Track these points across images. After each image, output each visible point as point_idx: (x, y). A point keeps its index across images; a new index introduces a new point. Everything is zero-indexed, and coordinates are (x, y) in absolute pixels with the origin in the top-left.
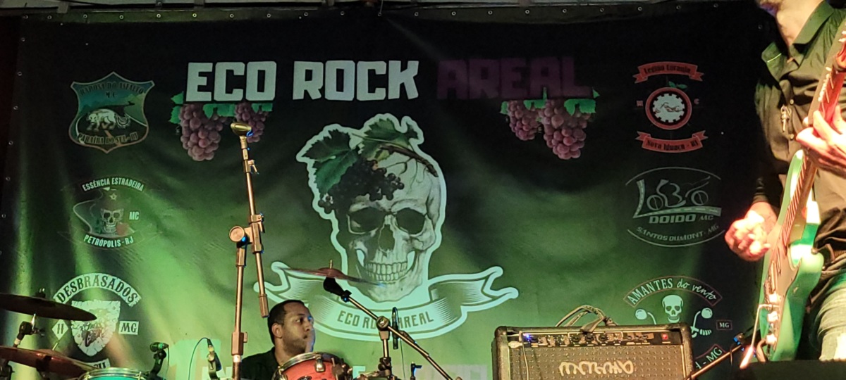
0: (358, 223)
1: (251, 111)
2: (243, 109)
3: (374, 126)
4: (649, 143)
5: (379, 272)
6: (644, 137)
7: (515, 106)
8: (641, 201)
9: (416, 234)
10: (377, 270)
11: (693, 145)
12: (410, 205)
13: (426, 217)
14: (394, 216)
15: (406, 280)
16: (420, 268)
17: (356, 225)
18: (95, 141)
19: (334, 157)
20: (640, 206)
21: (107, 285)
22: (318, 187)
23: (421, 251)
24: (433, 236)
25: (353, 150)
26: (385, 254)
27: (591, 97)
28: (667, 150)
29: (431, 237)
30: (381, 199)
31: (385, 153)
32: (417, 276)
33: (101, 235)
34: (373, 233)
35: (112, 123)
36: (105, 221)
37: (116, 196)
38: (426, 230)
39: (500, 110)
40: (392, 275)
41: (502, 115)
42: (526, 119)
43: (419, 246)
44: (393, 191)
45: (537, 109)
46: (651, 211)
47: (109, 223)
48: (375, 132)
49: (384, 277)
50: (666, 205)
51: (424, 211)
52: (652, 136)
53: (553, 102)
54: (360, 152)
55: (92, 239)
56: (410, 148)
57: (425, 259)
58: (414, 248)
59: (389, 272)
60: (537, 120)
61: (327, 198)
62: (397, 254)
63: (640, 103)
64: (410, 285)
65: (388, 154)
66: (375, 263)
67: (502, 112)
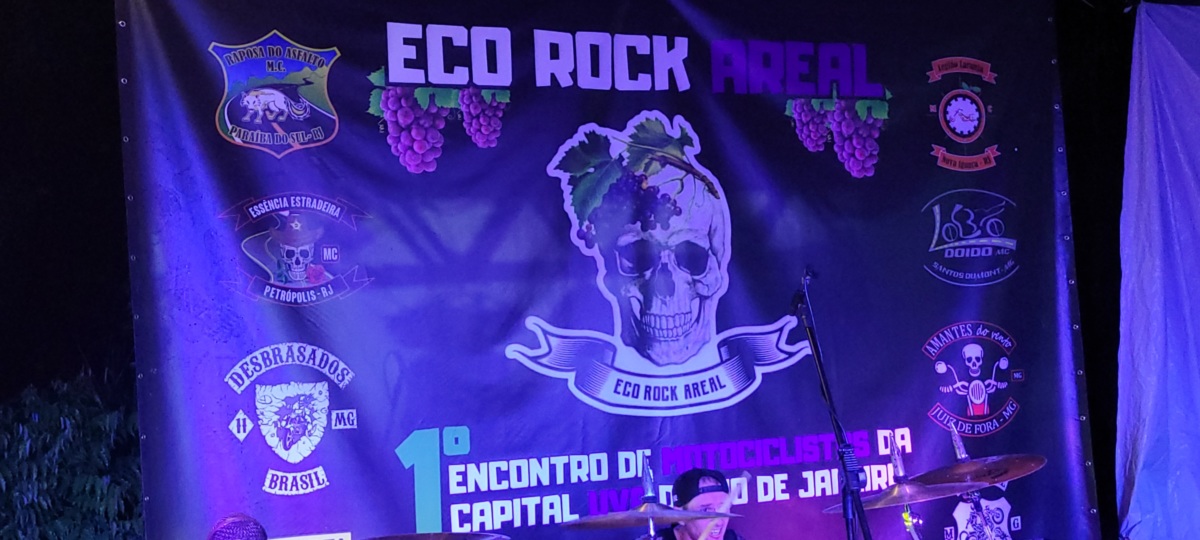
0: (628, 260)
1: (482, 101)
2: (471, 97)
3: (641, 127)
4: (944, 159)
5: (658, 326)
6: (939, 151)
7: (802, 105)
8: (937, 231)
9: (699, 275)
10: (655, 321)
11: (986, 162)
12: (690, 237)
13: (710, 252)
14: (672, 251)
15: (691, 337)
16: (706, 319)
17: (627, 264)
18: (259, 140)
19: (592, 170)
20: (936, 237)
21: (306, 359)
22: (575, 212)
23: (707, 298)
24: (718, 279)
25: (615, 160)
26: (664, 303)
27: (883, 98)
28: (962, 168)
29: (716, 279)
30: (654, 228)
31: (656, 165)
32: (703, 330)
33: (287, 285)
34: (648, 274)
35: (281, 113)
36: (289, 262)
37: (299, 225)
38: (710, 269)
39: (785, 111)
40: (675, 330)
41: (787, 117)
42: (814, 123)
43: (705, 292)
44: (669, 219)
45: (827, 112)
46: (947, 243)
47: (295, 266)
48: (640, 135)
49: (665, 332)
50: (961, 235)
51: (706, 245)
52: (948, 151)
53: (843, 103)
54: (625, 163)
55: (275, 291)
56: (684, 158)
57: (712, 307)
58: (698, 294)
59: (671, 326)
60: (826, 125)
61: (587, 227)
62: (679, 301)
63: (933, 108)
64: (695, 343)
65: (659, 167)
66: (653, 314)
67: (787, 113)
